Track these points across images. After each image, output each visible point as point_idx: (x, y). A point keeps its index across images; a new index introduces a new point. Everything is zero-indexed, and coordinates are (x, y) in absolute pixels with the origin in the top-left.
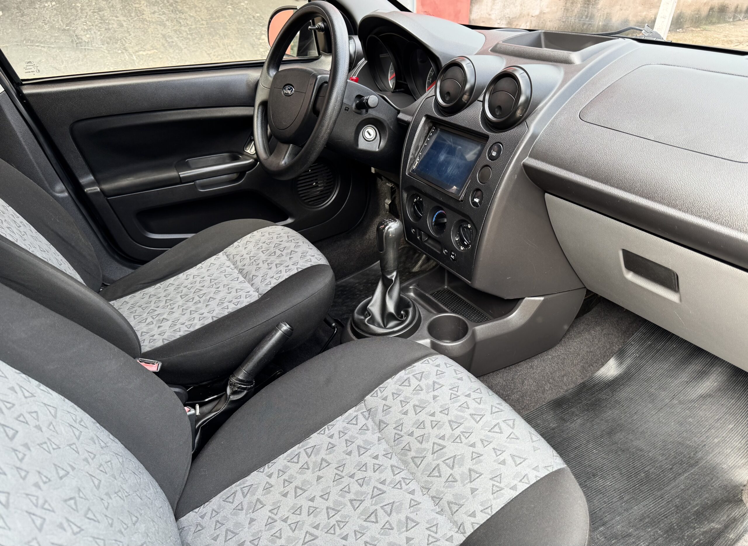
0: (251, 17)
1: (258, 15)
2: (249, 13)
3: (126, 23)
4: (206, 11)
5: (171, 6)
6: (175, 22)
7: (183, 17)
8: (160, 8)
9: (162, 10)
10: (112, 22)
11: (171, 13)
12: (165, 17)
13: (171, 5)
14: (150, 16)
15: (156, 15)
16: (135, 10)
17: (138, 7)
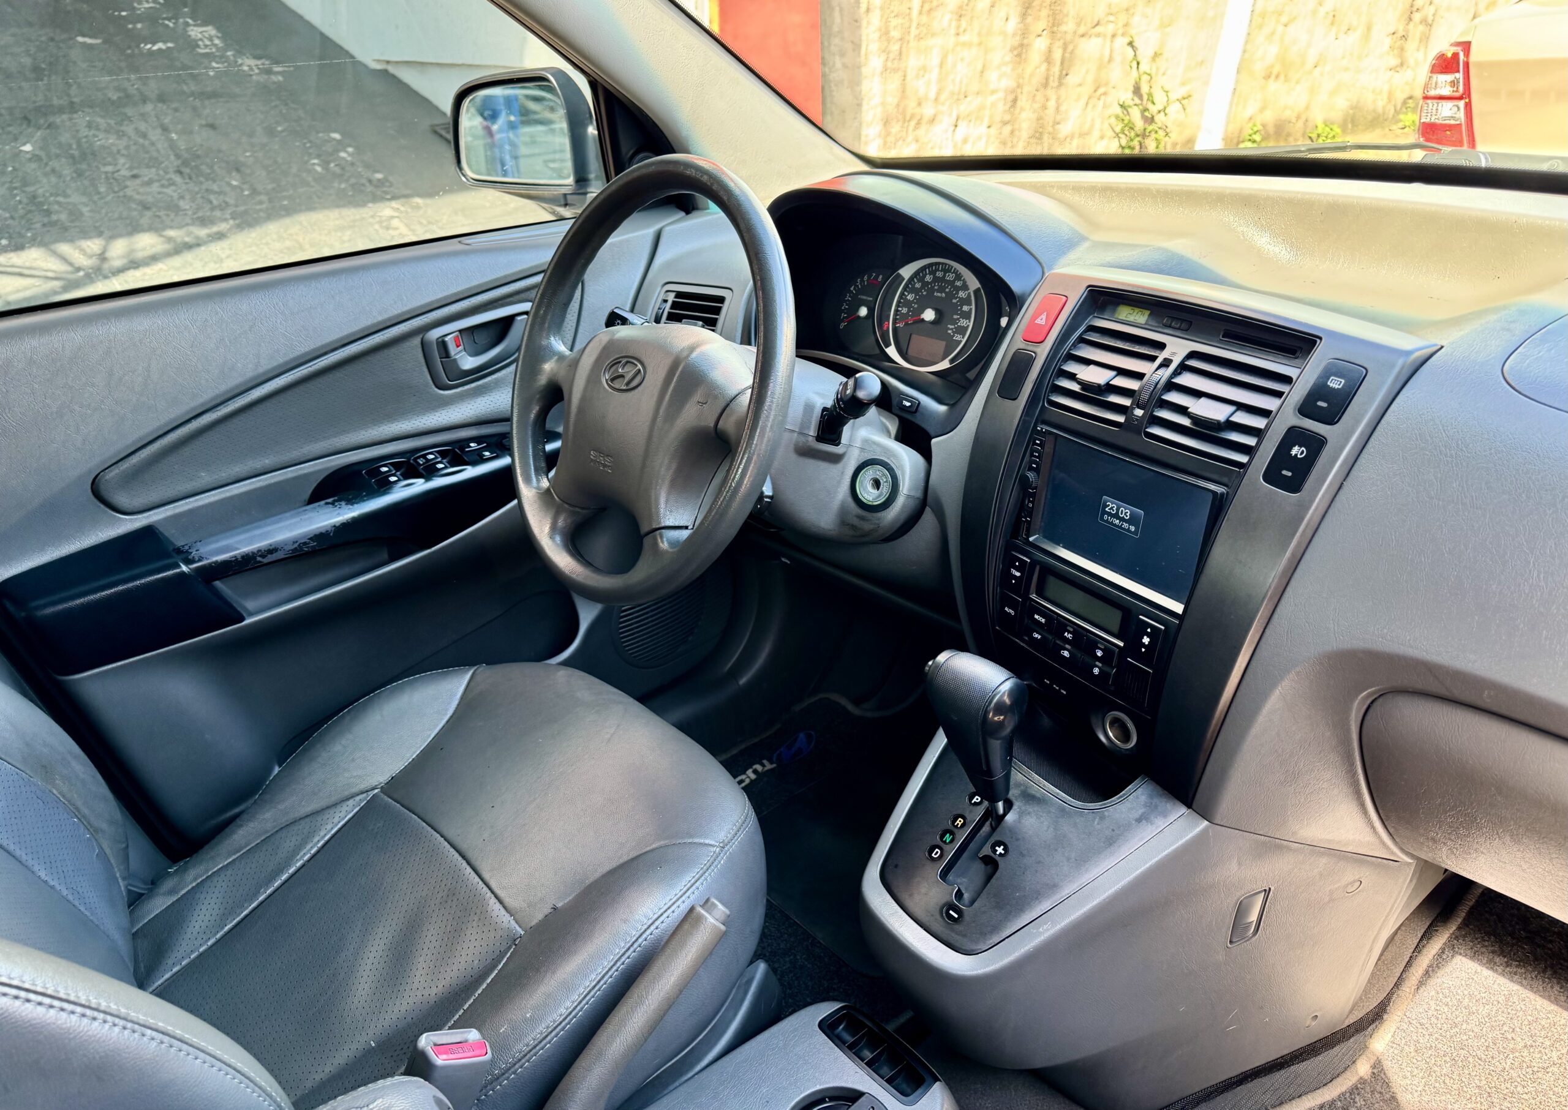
0: (364, 181)
1: (379, 176)
2: (360, 172)
3: (88, 209)
4: (264, 173)
5: (187, 166)
6: (199, 201)
7: (215, 187)
8: (161, 172)
9: (168, 176)
10: (56, 207)
11: (188, 181)
12: (175, 191)
13: (186, 163)
14: (141, 190)
15: (155, 187)
16: (107, 178)
17: (113, 173)
